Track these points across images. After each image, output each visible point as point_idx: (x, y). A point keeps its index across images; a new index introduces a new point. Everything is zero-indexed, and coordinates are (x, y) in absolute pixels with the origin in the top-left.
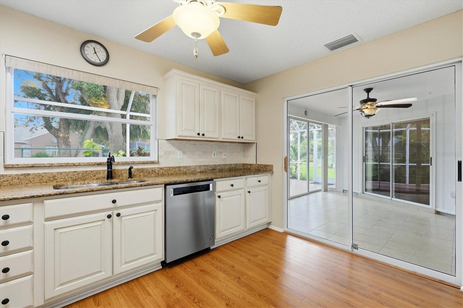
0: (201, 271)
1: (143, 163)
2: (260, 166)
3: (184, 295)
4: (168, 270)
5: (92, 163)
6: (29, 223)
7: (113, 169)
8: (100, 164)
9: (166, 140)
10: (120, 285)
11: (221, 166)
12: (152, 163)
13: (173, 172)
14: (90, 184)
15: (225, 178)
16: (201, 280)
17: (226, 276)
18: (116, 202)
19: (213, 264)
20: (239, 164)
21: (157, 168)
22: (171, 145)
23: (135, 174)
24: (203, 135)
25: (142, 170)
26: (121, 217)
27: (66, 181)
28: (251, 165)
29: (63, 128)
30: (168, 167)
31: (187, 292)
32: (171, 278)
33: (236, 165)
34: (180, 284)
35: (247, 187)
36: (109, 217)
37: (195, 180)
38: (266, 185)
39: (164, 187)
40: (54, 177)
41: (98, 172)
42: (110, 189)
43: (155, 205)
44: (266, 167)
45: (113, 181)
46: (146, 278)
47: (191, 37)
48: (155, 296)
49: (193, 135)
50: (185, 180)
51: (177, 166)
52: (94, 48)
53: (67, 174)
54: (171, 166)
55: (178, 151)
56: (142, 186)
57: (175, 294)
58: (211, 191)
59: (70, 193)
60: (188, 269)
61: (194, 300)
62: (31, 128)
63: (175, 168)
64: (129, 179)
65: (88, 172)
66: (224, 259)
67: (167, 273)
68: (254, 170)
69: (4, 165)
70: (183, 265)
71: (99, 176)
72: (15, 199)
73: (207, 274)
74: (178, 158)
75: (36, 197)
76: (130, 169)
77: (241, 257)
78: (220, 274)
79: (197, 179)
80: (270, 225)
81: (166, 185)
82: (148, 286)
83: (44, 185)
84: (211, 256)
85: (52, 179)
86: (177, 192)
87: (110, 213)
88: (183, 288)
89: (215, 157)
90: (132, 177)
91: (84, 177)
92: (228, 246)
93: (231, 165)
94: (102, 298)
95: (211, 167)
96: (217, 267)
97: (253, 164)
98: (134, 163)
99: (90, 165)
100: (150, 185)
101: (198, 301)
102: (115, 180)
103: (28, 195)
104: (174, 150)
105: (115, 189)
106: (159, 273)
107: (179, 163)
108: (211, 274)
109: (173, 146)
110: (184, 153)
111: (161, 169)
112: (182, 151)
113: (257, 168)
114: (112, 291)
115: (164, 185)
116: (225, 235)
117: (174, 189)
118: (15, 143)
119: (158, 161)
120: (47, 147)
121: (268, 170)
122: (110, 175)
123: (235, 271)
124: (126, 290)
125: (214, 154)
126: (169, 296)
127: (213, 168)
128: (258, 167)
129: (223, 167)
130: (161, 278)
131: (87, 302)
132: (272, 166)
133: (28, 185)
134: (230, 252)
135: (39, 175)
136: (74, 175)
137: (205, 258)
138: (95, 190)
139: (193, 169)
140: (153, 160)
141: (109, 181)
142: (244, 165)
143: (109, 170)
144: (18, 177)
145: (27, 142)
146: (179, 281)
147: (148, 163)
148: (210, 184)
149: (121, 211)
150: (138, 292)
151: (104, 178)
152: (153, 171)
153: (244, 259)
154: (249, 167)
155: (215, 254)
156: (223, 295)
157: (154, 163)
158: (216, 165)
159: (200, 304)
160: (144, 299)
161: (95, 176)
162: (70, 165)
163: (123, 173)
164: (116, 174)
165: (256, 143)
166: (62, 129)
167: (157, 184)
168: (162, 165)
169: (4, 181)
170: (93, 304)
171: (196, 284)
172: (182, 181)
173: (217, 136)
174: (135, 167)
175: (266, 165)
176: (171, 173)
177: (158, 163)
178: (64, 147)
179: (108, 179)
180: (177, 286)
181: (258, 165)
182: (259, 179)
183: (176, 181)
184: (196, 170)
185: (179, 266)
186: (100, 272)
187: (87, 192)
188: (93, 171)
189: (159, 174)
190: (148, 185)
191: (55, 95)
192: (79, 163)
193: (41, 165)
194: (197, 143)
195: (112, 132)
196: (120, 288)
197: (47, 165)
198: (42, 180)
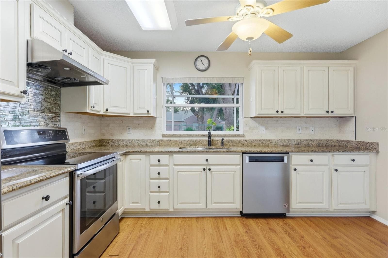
0: (270, 229)
1: (232, 136)
2: (359, 144)
3: (250, 239)
4: (244, 219)
5: (200, 135)
6: (167, 165)
7: (211, 139)
8: (204, 136)
9: (250, 118)
10: (212, 217)
11: (307, 141)
12: (239, 136)
13: (256, 144)
14: (198, 148)
15: (301, 152)
16: (267, 235)
17: (292, 241)
18: (208, 161)
19: (283, 228)
20: (332, 140)
21: (242, 140)
22: (254, 122)
23: (227, 144)
24: (282, 112)
25: (231, 141)
26: (211, 171)
27: (187, 145)
28: (348, 142)
29: (201, 110)
30: (252, 140)
31: (253, 238)
32: (245, 226)
33: (328, 140)
34: (249, 231)
35: (333, 164)
36: (204, 170)
37: (268, 151)
38: (366, 166)
39: (241, 154)
40: (181, 142)
41: (204, 141)
42: (205, 152)
43: (235, 167)
44: (368, 145)
45: (211, 147)
46: (228, 219)
47: (246, 40)
48: (230, 232)
49: (272, 112)
50: (259, 151)
51: (260, 139)
52: (201, 60)
53: (188, 141)
54: (255, 139)
55: (261, 127)
56: (225, 152)
57: (243, 236)
58: (286, 163)
59: (184, 152)
60: (259, 224)
61: (256, 246)
62: (185, 112)
63: (258, 141)
64: (221, 147)
65: (198, 141)
66: (296, 228)
67: (243, 221)
68: (352, 147)
69: (162, 135)
70: (257, 220)
71: (204, 143)
72: (162, 152)
73: (274, 233)
74: (261, 133)
75: (170, 152)
76: (222, 140)
77: (315, 232)
78: (286, 237)
79: (271, 151)
80: (374, 215)
81: (243, 153)
82: (227, 224)
83: (177, 147)
84: (284, 221)
85: (180, 143)
86: (252, 160)
87: (205, 167)
88: (251, 235)
89: (300, 133)
90: (224, 145)
91: (196, 143)
92: (306, 219)
93: (321, 140)
94: (200, 220)
95: (295, 142)
96: (286, 231)
97: (351, 141)
98: (226, 136)
99: (199, 136)
100: (231, 152)
101: (258, 247)
102: (213, 147)
103: (167, 151)
104: (258, 126)
105: (207, 152)
106: (238, 219)
107: (262, 137)
108: (278, 235)
109: (256, 123)
110: (266, 128)
111: (246, 141)
112: (264, 127)
113: (355, 145)
114: (206, 219)
115: (242, 153)
116: (302, 207)
117: (250, 157)
118: (174, 121)
119: (244, 135)
120: (194, 124)
121: (370, 148)
122: (210, 143)
123: (303, 241)
124: (214, 221)
125: (299, 130)
126: (239, 235)
127: (298, 142)
128: (357, 145)
129: (310, 143)
130: (238, 222)
131: (193, 219)
132: (377, 144)
133: (171, 146)
134: (306, 224)
135: (175, 141)
136: (191, 142)
137: (278, 221)
138: (196, 151)
139: (276, 142)
140: (239, 134)
141: (209, 147)
142: (339, 141)
143: (209, 140)
144: (167, 141)
145: (184, 121)
146: (249, 229)
147: (236, 136)
148: (285, 157)
149: (212, 168)
150: (220, 225)
151: (207, 145)
152: (240, 142)
153: (320, 235)
154: (345, 144)
155: (289, 221)
156: (281, 253)
157: (240, 136)
158: (301, 140)
159: (259, 250)
160: (222, 230)
161: (202, 143)
162: (189, 136)
163: (218, 142)
164: (214, 143)
165: (356, 117)
166: (200, 112)
167: (236, 152)
168: (246, 138)
169: (162, 143)
170: (195, 221)
171: (261, 236)
172: (256, 151)
173: (299, 112)
174: (226, 139)
175: (368, 143)
176: (255, 145)
177: (243, 136)
178: (201, 123)
179: (208, 146)
180: (247, 232)
181: (358, 142)
182: (353, 157)
183: (251, 150)
184: (278, 143)
185: (254, 220)
186: (199, 203)
187: (192, 152)
188: (201, 140)
189: (245, 145)
190: (229, 152)
191: (196, 89)
192: (194, 135)
193: (176, 135)
194: (280, 119)
195: (226, 112)
196: (211, 219)
197: (179, 135)
198: (176, 143)
